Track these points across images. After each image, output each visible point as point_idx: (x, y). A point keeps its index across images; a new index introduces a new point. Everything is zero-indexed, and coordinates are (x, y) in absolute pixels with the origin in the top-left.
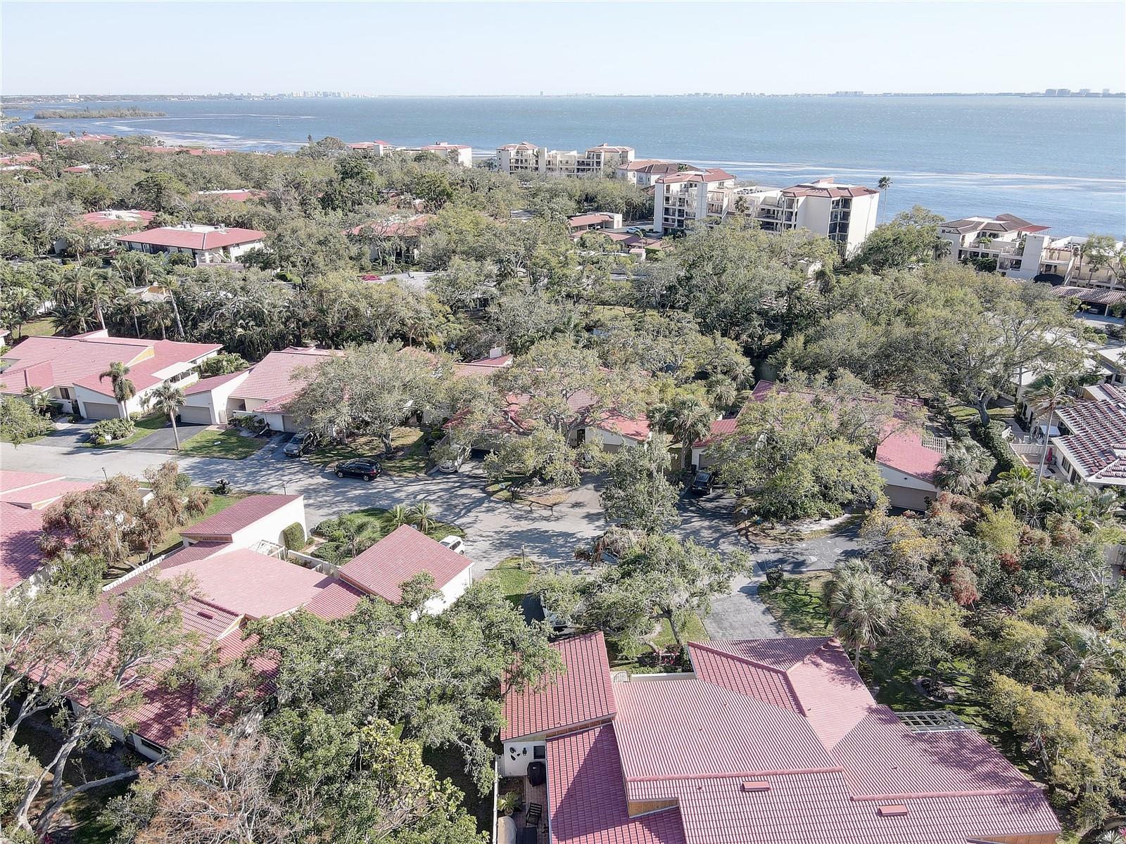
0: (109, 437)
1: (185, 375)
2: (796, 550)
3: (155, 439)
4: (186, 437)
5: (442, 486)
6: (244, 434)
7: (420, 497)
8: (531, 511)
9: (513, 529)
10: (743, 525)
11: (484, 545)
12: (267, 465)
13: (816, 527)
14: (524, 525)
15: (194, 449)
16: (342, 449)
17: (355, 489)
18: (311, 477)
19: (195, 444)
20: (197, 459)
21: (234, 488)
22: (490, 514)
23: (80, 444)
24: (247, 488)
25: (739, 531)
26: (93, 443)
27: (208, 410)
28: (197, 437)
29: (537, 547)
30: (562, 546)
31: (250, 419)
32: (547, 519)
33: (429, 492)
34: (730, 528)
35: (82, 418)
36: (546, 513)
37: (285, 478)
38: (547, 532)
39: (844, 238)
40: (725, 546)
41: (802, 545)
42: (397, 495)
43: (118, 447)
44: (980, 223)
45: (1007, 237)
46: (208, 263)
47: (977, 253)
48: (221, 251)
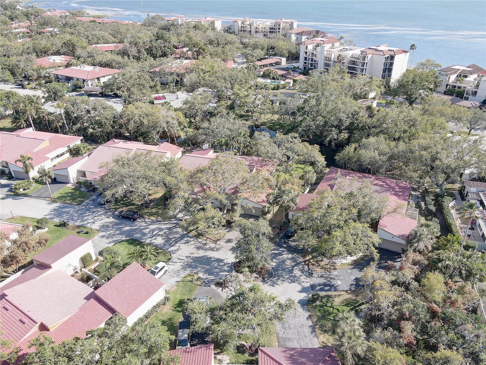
0: (21, 190)
1: (62, 154)
2: (331, 276)
3: (42, 191)
4: (56, 190)
5: (168, 226)
6: (83, 189)
7: (155, 233)
8: (206, 244)
9: (195, 255)
10: (307, 258)
11: (178, 266)
12: (88, 210)
13: (344, 261)
14: (201, 253)
15: (59, 198)
16: (126, 200)
17: (126, 226)
18: (108, 217)
19: (59, 195)
20: (58, 204)
21: (71, 223)
22: (186, 245)
23: (9, 193)
24: (77, 224)
25: (305, 262)
26: (14, 194)
27: (67, 177)
28: (61, 191)
29: (204, 268)
30: (216, 268)
31: (86, 182)
32: (212, 249)
33: (161, 230)
34: (301, 260)
35: (13, 177)
36: (213, 245)
37: (96, 218)
38: (210, 258)
39: (390, 76)
40: (297, 272)
41: (335, 273)
42: (145, 231)
43: (25, 195)
44: (459, 70)
45: (472, 78)
46: (90, 86)
47: (455, 86)
48: (96, 80)
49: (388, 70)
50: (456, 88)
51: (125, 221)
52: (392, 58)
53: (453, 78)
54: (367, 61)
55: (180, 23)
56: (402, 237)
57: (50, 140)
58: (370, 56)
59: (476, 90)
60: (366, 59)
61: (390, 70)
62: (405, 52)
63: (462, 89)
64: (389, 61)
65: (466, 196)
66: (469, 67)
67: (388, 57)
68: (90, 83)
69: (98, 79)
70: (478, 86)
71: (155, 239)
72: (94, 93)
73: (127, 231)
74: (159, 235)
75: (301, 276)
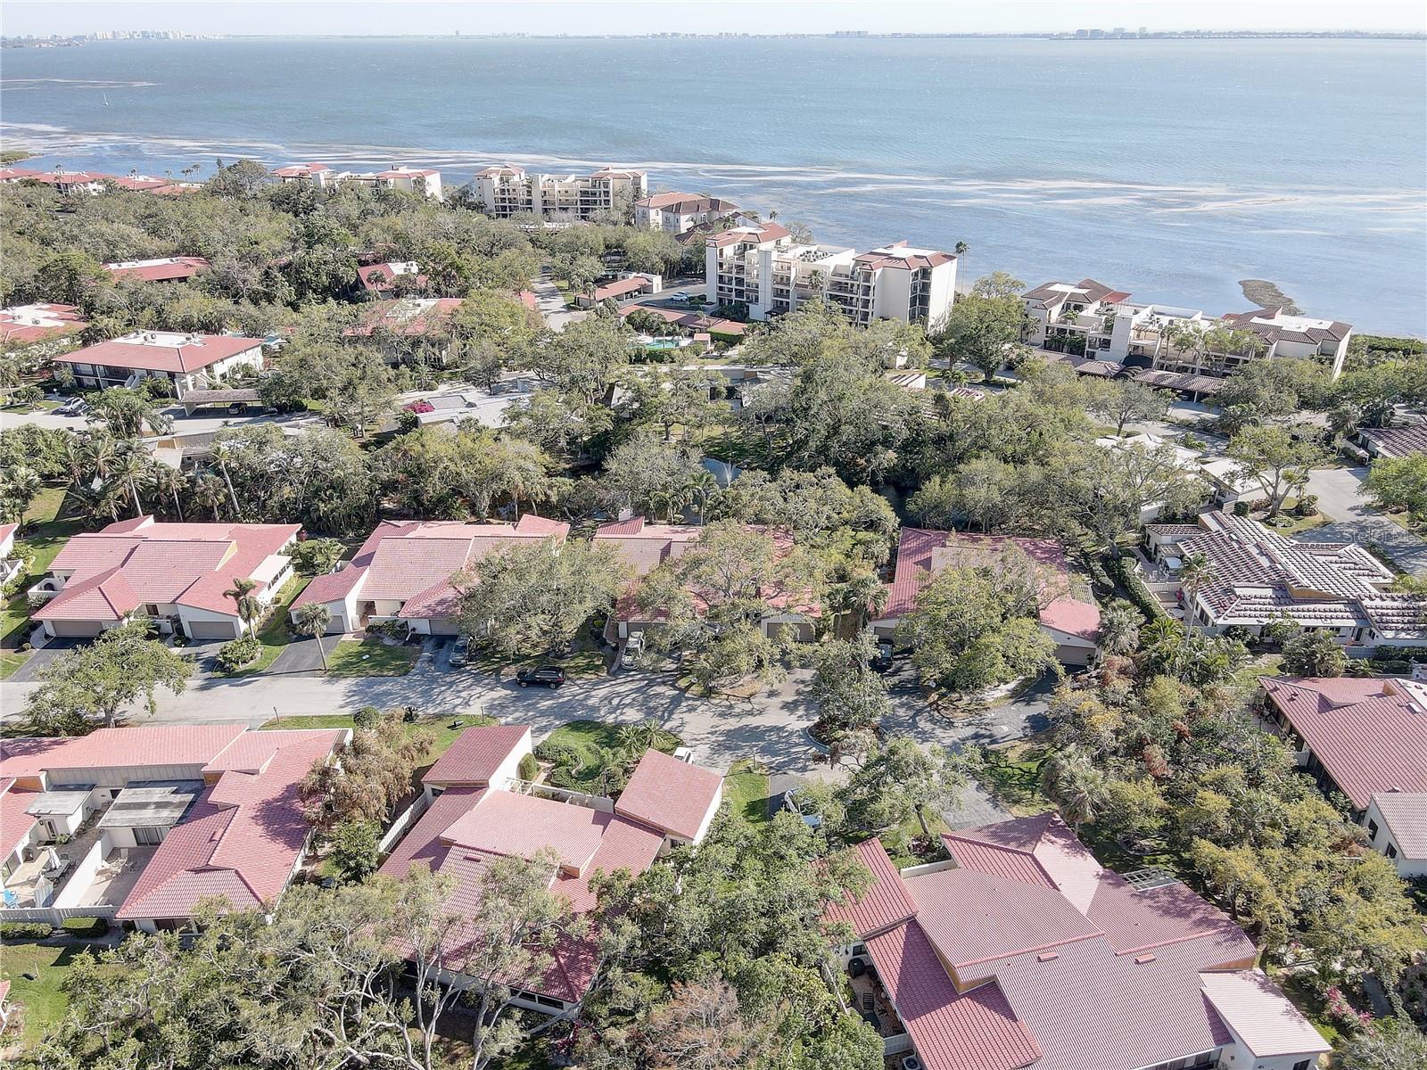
0: (239, 663)
1: (282, 572)
2: (985, 721)
5: (630, 686)
7: (614, 702)
8: (731, 707)
9: (724, 728)
10: (931, 700)
11: (704, 750)
13: (997, 694)
14: (733, 724)
15: (341, 667)
19: (341, 661)
20: (352, 681)
22: (693, 714)
23: (210, 674)
24: (431, 712)
25: (931, 705)
26: (226, 674)
28: (336, 651)
29: (755, 746)
30: (777, 742)
31: (388, 624)
32: (750, 713)
34: (921, 703)
35: (190, 638)
36: (748, 707)
37: (464, 694)
38: (758, 727)
39: (925, 312)
40: (923, 724)
41: (990, 715)
42: (590, 702)
43: (253, 673)
44: (1064, 294)
45: (1090, 311)
46: (191, 388)
47: (1064, 331)
48: (204, 370)
49: (920, 300)
50: (1068, 335)
51: (533, 691)
52: (926, 273)
53: (1056, 311)
54: (874, 284)
56: (1083, 635)
57: (238, 540)
58: (878, 272)
59: (1106, 337)
60: (872, 278)
61: (924, 300)
62: (951, 258)
63: (1078, 335)
64: (919, 280)
65: (1155, 554)
66: (1080, 287)
67: (916, 274)
68: (188, 380)
69: (209, 367)
70: (1109, 328)
71: (621, 714)
73: (551, 708)
74: (626, 705)
75: (934, 729)
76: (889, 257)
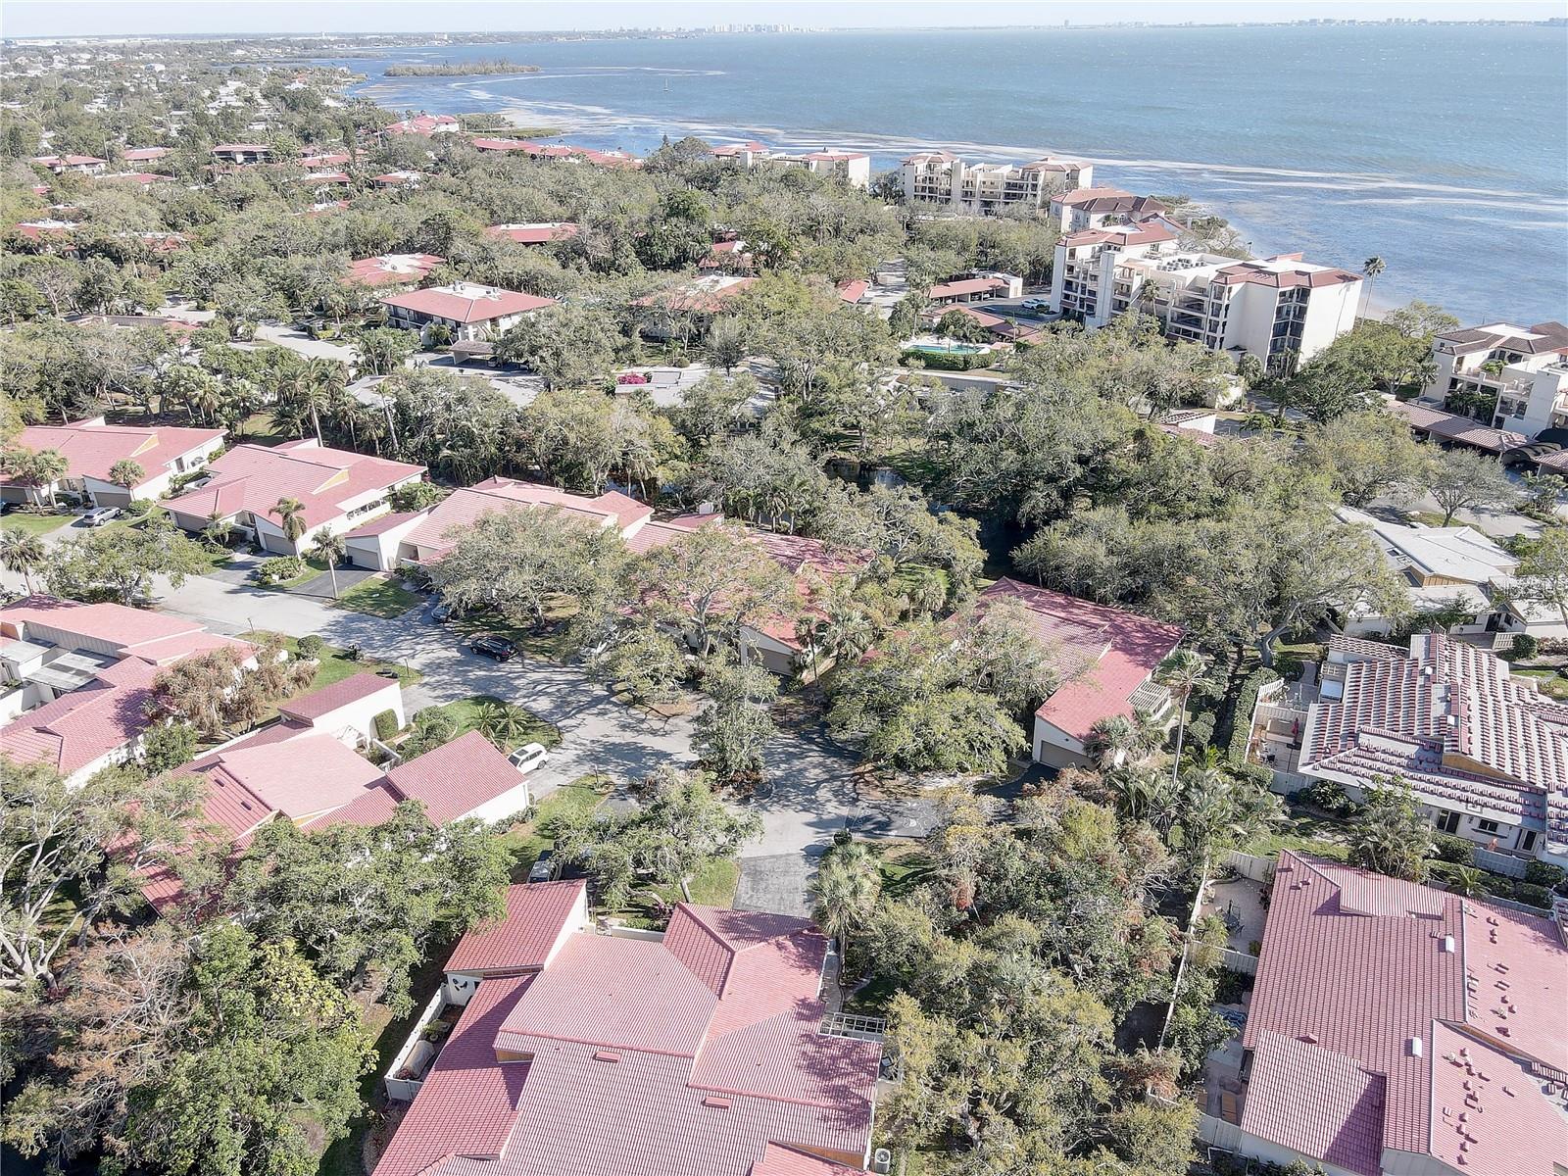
0: (275, 577)
1: (374, 505)
2: (898, 809)
3: (318, 583)
4: (348, 584)
5: (570, 677)
6: (406, 587)
7: (539, 688)
8: (643, 721)
9: (617, 741)
10: (861, 769)
12: (406, 629)
14: (629, 737)
15: (352, 599)
16: (492, 616)
17: (480, 669)
18: (446, 649)
19: (354, 594)
20: (344, 613)
21: (367, 654)
22: (600, 718)
23: (249, 582)
24: (377, 656)
25: (852, 775)
26: (261, 584)
27: (376, 555)
28: (360, 586)
29: (624, 765)
31: (415, 570)
32: (654, 733)
33: (550, 682)
34: (844, 770)
35: (262, 549)
36: (657, 725)
37: (419, 647)
38: (644, 748)
39: (1296, 346)
42: (517, 682)
43: (281, 589)
44: (1497, 337)
46: (471, 340)
47: (1474, 387)
48: (489, 323)
49: (1290, 326)
50: (1478, 392)
51: (481, 659)
52: (1304, 294)
53: (1474, 360)
54: (1226, 302)
55: (750, 163)
57: (353, 472)
58: (1236, 288)
59: (1524, 399)
60: (1226, 295)
61: (1298, 329)
62: (1347, 279)
63: (1491, 395)
64: (1294, 303)
67: (1291, 294)
68: (471, 330)
69: (494, 320)
70: (1530, 387)
71: (534, 700)
72: (479, 357)
73: (478, 679)
74: (547, 693)
76: (1259, 270)
